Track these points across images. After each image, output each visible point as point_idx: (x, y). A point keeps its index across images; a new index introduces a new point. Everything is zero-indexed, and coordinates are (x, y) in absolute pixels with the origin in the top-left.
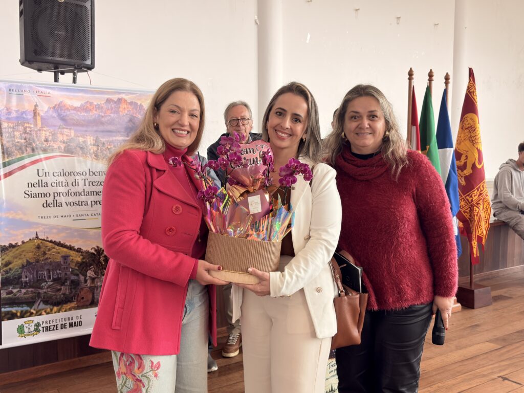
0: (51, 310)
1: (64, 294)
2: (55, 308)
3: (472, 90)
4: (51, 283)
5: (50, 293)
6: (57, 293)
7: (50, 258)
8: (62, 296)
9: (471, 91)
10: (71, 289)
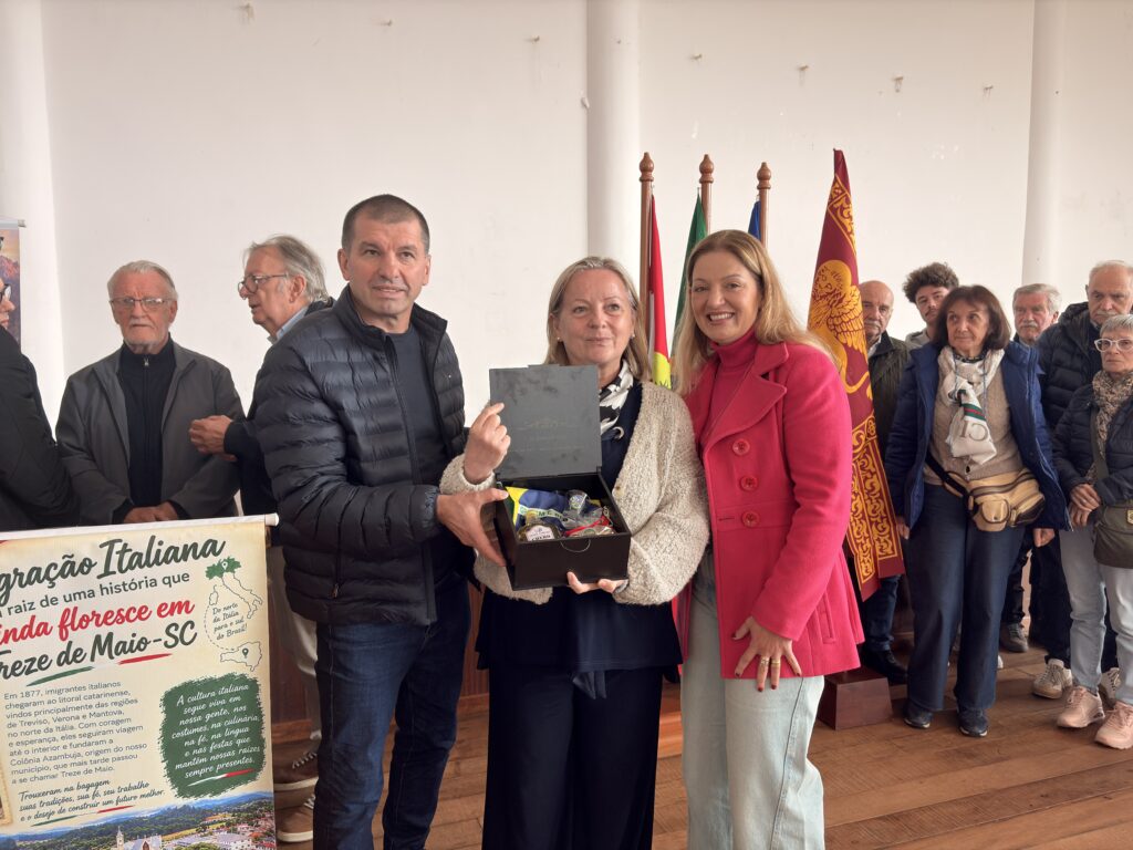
3: (839, 205)
9: (835, 206)
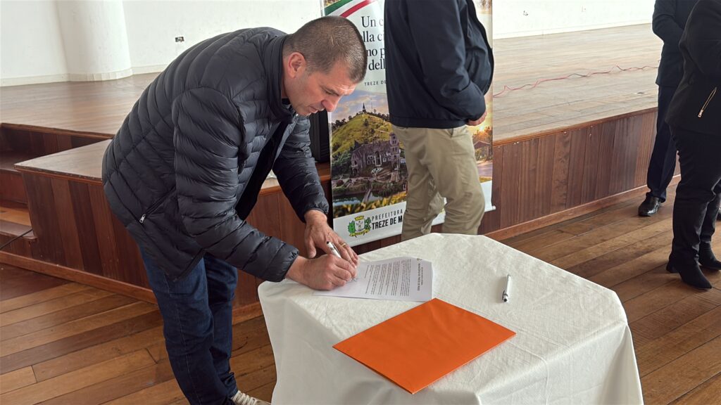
0: (381, 202)
1: (393, 182)
2: (385, 200)
4: (381, 169)
5: (380, 181)
6: (387, 181)
7: (378, 138)
8: (392, 184)
10: (400, 175)
